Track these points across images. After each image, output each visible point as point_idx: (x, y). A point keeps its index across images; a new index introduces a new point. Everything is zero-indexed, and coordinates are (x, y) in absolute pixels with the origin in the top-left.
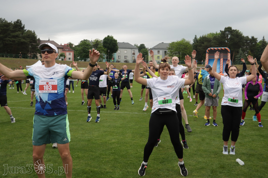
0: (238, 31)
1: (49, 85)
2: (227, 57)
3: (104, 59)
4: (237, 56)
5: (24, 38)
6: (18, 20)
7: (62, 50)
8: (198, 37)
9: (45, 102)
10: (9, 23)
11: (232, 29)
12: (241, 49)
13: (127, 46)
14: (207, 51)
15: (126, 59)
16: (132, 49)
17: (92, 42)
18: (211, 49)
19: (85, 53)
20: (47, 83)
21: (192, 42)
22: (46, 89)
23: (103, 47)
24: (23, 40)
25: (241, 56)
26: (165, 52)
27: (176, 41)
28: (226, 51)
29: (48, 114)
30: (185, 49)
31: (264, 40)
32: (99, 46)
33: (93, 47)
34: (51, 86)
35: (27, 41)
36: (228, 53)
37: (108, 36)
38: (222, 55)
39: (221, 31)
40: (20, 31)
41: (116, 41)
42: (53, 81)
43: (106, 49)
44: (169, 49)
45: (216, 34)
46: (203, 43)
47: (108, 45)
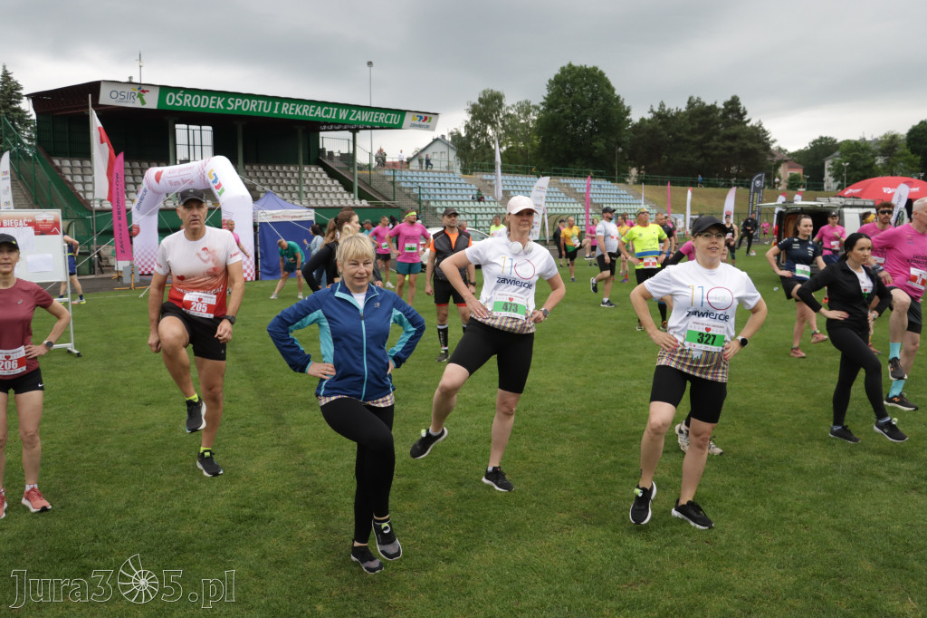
6: (733, 98)
10: (711, 107)
17: (877, 142)
19: (856, 170)
23: (910, 153)
24: (750, 145)
33: (879, 153)
37: (923, 123)
43: (919, 158)
47: (926, 147)
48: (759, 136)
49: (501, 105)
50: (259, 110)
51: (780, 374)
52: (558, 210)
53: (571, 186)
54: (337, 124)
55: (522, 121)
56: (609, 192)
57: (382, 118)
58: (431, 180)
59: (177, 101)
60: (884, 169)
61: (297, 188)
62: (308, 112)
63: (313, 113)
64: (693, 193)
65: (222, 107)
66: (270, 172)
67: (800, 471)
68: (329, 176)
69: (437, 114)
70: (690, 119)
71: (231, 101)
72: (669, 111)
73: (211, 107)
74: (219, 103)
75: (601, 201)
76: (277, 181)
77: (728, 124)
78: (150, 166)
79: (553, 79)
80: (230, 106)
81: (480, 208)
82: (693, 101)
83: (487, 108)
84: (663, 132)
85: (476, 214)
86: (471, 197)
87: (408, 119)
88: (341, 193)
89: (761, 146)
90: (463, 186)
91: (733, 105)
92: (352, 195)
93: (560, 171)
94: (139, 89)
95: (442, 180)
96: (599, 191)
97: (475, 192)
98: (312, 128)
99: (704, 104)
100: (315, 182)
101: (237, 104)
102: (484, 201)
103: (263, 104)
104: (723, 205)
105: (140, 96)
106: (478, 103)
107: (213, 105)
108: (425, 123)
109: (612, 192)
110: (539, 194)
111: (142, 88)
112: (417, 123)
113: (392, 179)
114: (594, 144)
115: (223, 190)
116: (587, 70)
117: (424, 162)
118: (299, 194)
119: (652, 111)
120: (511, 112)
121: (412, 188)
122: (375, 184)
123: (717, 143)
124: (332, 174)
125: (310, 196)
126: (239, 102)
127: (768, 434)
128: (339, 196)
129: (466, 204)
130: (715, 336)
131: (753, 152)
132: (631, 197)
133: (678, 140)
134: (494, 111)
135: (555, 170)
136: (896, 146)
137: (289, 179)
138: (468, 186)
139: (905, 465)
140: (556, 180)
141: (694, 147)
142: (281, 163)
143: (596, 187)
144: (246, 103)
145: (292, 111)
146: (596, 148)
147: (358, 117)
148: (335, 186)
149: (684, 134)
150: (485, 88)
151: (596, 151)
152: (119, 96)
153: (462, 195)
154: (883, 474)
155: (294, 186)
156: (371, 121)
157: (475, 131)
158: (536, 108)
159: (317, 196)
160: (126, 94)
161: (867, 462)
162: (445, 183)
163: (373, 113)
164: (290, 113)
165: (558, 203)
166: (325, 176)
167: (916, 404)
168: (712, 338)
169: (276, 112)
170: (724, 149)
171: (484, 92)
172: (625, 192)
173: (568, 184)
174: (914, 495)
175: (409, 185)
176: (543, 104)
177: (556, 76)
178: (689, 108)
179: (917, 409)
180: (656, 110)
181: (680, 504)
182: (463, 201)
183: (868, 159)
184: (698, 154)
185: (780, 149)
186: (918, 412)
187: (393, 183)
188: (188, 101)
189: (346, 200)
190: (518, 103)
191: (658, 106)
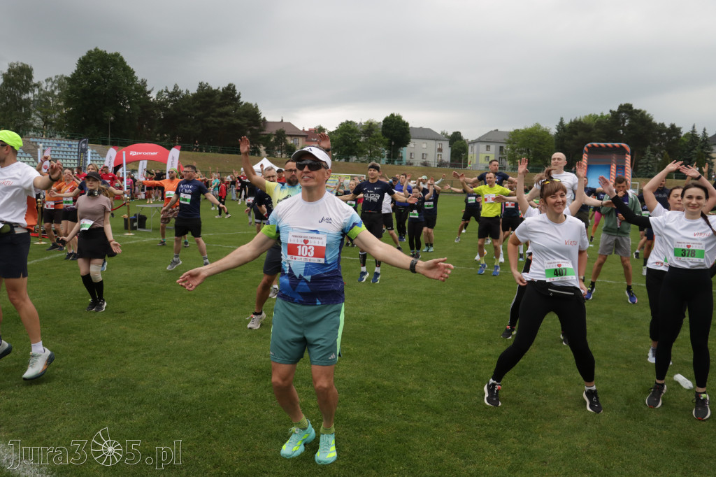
0: (645, 112)
1: (308, 246)
2: (624, 163)
3: (383, 158)
4: (642, 161)
5: (238, 117)
6: (230, 85)
7: (304, 139)
8: (567, 122)
9: (298, 276)
10: (215, 91)
11: (634, 108)
12: (649, 147)
13: (427, 135)
14: (585, 148)
15: (424, 160)
16: (436, 140)
17: (362, 126)
18: (593, 146)
19: (347, 145)
20: (306, 242)
21: (553, 131)
22: (303, 254)
23: (381, 135)
24: (236, 121)
25: (650, 161)
26: (501, 148)
27: (523, 128)
28: (621, 151)
29: (302, 300)
30: (540, 144)
31: (694, 131)
32: (374, 134)
33: (363, 134)
34: (313, 249)
35: (244, 122)
36: (627, 155)
37: (392, 115)
38: (614, 157)
39: (611, 111)
40: (232, 104)
41: (407, 124)
42: (318, 238)
44: (509, 142)
45: (602, 116)
46: (576, 133)
47: (391, 132)
48: (252, 114)
72: (181, 92)
82: (203, 86)
91: (230, 91)
96: (58, 149)
99: (210, 88)
106: (7, 72)
119: (167, 91)
123: (212, 118)
132: (98, 155)
136: (373, 130)
143: (66, 146)
150: (15, 62)
170: (216, 123)
171: (11, 66)
173: (36, 142)
177: (84, 58)
178: (199, 90)
180: (171, 90)
183: (355, 138)
190: (57, 77)
191: (173, 87)
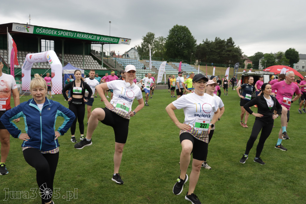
7: (247, 61)
10: (223, 41)
13: (305, 57)
17: (276, 54)
19: (269, 63)
23: (286, 58)
33: (277, 58)
37: (290, 49)
40: (231, 46)
41: (297, 53)
43: (289, 60)
47: (291, 56)
48: (238, 51)
49: (153, 38)
50: (69, 36)
51: (238, 134)
52: (171, 73)
53: (176, 65)
54: (96, 41)
55: (161, 43)
56: (188, 67)
57: (112, 40)
58: (129, 61)
59: (40, 31)
60: (278, 63)
61: (82, 63)
62: (86, 37)
63: (87, 37)
64: (215, 68)
65: (56, 34)
66: (74, 57)
67: (241, 178)
68: (94, 59)
69: (130, 39)
70: (216, 44)
71: (59, 32)
72: (209, 42)
73: (52, 34)
74: (55, 32)
75: (185, 70)
76: (76, 60)
77: (228, 47)
78: (28, 53)
79: (171, 30)
80: (59, 34)
81: (145, 71)
82: (217, 39)
83: (149, 38)
84: (207, 48)
85: (143, 73)
86: (142, 67)
87: (120, 40)
88: (97, 65)
89: (239, 54)
90: (139, 64)
91: (230, 41)
92: (101, 66)
93: (172, 60)
94: (27, 26)
95: (132, 62)
96: (185, 67)
97: (143, 66)
98: (89, 43)
99: (221, 40)
100: (89, 61)
101: (61, 33)
102: (146, 69)
103: (70, 34)
104: (225, 73)
105: (27, 29)
106: (146, 36)
107: (53, 33)
108: (126, 42)
109: (189, 67)
110: (163, 67)
111: (28, 26)
112: (123, 42)
113: (115, 61)
114: (184, 51)
115: (52, 62)
116: (182, 27)
117: (126, 55)
118: (83, 65)
119: (203, 41)
120: (157, 40)
121: (122, 64)
122: (109, 62)
123: (224, 53)
124: (95, 59)
125: (87, 65)
126: (62, 33)
127: (230, 160)
128: (97, 66)
129: (140, 70)
130: (206, 124)
131: (236, 56)
132: (196, 69)
133: (212, 51)
134: (151, 40)
135: (171, 60)
136: (282, 56)
137: (80, 60)
138: (141, 64)
139: (282, 175)
140: (170, 63)
141: (217, 53)
142: (77, 54)
143: (184, 66)
144: (64, 33)
145: (81, 36)
146: (184, 53)
147: (103, 39)
148: (96, 62)
149: (214, 49)
151: (185, 54)
152: (19, 28)
153: (139, 67)
154: (273, 179)
155: (81, 62)
156: (108, 41)
157: (144, 46)
158: (165, 39)
159: (89, 66)
160: (22, 28)
161: (267, 174)
162: (133, 63)
163: (108, 38)
164: (80, 37)
165: (171, 71)
166: (92, 59)
167: (286, 148)
168: (205, 125)
169: (75, 36)
170: (227, 55)
171: (148, 33)
172: (194, 68)
173: (175, 64)
174: (285, 190)
175: (121, 63)
176: (167, 38)
177: (172, 29)
178: (216, 41)
179: (286, 150)
180: (205, 41)
181: (188, 195)
182: (139, 69)
183: (273, 60)
184: (218, 56)
185: (245, 55)
186: (287, 151)
187: (115, 62)
188: (44, 31)
189: (99, 67)
190: (159, 37)
191: (206, 40)
